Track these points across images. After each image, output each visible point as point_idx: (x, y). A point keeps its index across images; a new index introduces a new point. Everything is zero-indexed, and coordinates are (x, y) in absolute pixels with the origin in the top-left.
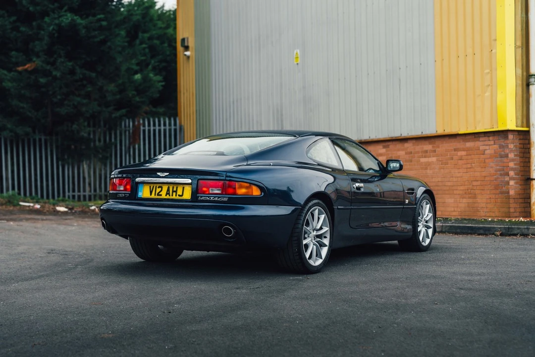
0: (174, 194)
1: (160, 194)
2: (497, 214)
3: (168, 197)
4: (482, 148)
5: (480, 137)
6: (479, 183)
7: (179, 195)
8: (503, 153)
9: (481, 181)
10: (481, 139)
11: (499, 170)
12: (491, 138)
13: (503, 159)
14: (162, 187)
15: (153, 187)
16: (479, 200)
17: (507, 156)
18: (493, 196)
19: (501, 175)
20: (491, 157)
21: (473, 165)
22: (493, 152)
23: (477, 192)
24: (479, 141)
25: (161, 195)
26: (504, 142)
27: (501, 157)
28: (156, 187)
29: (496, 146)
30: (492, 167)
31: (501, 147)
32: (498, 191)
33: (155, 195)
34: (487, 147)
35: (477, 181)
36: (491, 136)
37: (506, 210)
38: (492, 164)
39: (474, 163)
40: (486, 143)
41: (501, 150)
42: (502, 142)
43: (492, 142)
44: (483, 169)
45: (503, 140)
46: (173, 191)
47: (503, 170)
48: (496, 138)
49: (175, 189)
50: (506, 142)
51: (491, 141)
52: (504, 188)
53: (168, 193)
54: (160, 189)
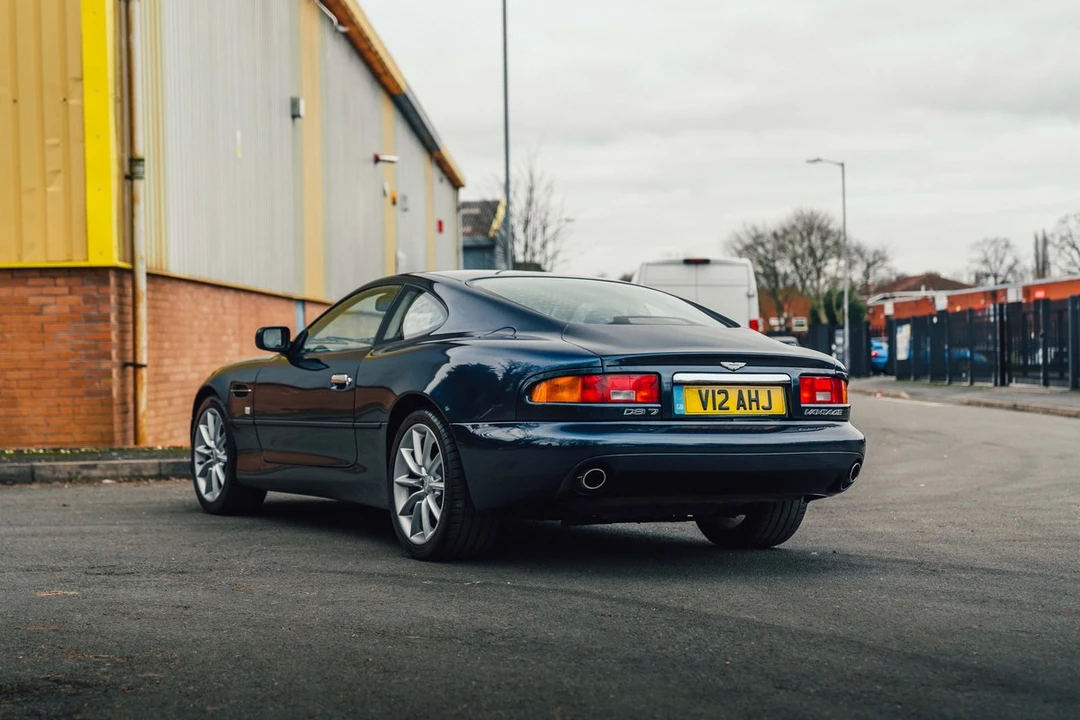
0: (754, 404)
1: (725, 405)
2: (78, 437)
3: (742, 411)
4: (32, 300)
5: (27, 278)
6: (25, 374)
7: (764, 408)
8: (94, 313)
9: (31, 369)
10: (31, 282)
11: (85, 348)
12: (60, 281)
13: (95, 325)
14: (726, 393)
15: (707, 392)
16: (25, 411)
17: (106, 319)
18: (68, 401)
19: (89, 357)
20: (60, 319)
21: (8, 336)
22: (66, 309)
23: (18, 393)
24: (26, 285)
25: (728, 409)
26: (98, 291)
27: (89, 319)
28: (713, 392)
29: (75, 299)
30: (63, 341)
31: (88, 299)
32: (80, 391)
33: (715, 409)
34: (51, 300)
35: (19, 369)
36: (60, 277)
37: (104, 429)
38: (62, 335)
39: (11, 332)
40: (46, 290)
41: (89, 306)
42: (91, 289)
43: (65, 290)
44: (39, 346)
45: (93, 287)
46: (751, 401)
47: (96, 347)
48: (75, 281)
49: (753, 396)
50: (102, 290)
51: (62, 286)
52: (97, 384)
53: (741, 404)
54: (723, 396)
